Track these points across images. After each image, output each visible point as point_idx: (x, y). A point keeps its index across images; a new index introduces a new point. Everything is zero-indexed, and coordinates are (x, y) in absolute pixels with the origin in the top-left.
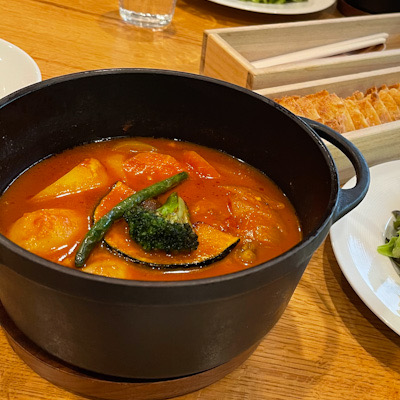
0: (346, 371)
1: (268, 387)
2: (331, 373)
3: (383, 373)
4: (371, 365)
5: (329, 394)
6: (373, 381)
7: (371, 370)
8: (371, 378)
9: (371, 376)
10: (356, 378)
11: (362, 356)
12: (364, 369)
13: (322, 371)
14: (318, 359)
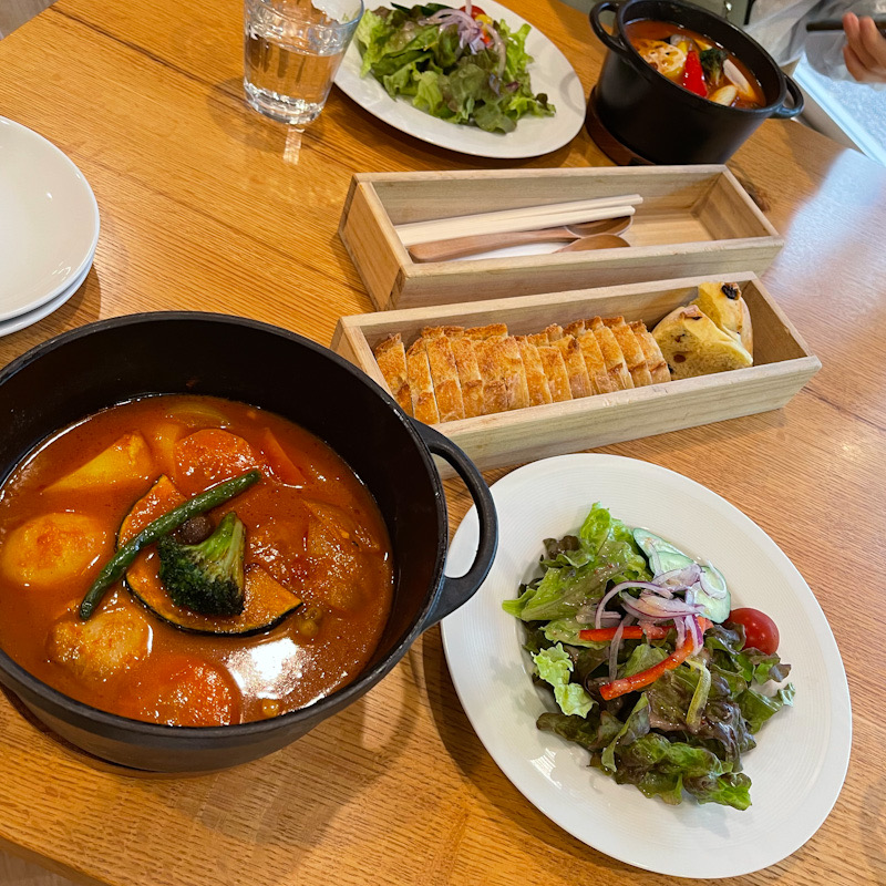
0: (411, 774)
1: (304, 781)
2: (391, 773)
3: (458, 784)
4: (447, 771)
5: (380, 803)
6: (442, 795)
7: (444, 778)
8: (439, 789)
9: (440, 785)
10: (422, 785)
11: (438, 755)
12: (435, 775)
13: (381, 769)
14: (381, 750)
